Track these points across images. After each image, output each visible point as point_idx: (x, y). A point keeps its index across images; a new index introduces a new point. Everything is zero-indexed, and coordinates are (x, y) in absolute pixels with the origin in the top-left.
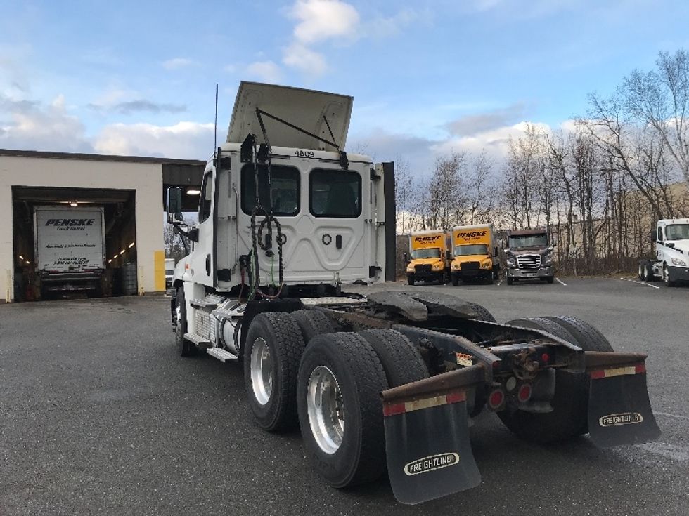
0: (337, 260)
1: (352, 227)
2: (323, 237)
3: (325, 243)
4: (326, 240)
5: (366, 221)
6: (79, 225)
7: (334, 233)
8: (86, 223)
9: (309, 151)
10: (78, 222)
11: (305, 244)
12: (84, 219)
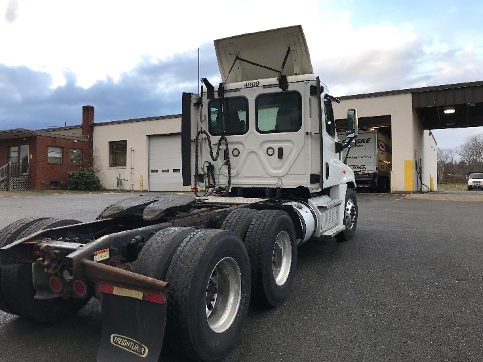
0: (280, 168)
1: (292, 140)
2: (267, 149)
3: (269, 155)
4: (269, 152)
5: (307, 133)
6: (361, 142)
7: (276, 146)
8: (365, 141)
9: (256, 81)
10: (360, 141)
11: (253, 156)
12: (364, 138)
